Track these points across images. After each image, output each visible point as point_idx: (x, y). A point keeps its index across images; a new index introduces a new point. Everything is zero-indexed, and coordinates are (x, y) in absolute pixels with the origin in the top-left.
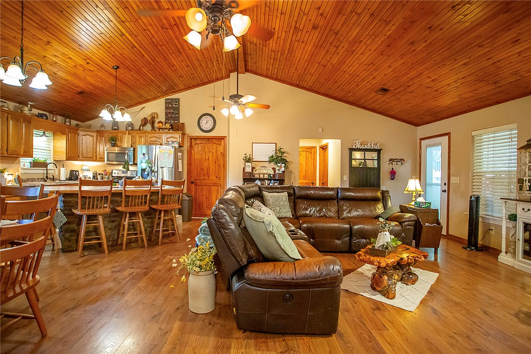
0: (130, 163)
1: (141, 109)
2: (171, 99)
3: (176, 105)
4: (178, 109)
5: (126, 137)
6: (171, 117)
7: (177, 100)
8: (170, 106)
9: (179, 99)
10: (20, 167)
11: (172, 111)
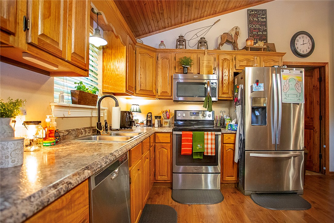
0: (214, 99)
1: (215, 23)
2: (256, 10)
3: (263, 18)
4: (265, 24)
5: (205, 59)
6: (258, 35)
7: (264, 12)
8: (255, 19)
9: (266, 10)
10: (53, 102)
11: (258, 26)
